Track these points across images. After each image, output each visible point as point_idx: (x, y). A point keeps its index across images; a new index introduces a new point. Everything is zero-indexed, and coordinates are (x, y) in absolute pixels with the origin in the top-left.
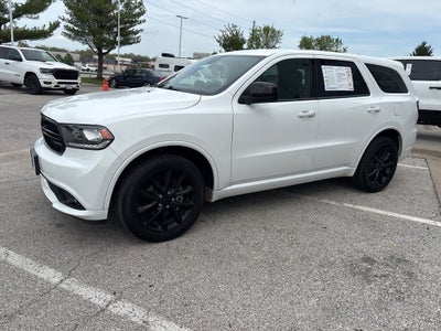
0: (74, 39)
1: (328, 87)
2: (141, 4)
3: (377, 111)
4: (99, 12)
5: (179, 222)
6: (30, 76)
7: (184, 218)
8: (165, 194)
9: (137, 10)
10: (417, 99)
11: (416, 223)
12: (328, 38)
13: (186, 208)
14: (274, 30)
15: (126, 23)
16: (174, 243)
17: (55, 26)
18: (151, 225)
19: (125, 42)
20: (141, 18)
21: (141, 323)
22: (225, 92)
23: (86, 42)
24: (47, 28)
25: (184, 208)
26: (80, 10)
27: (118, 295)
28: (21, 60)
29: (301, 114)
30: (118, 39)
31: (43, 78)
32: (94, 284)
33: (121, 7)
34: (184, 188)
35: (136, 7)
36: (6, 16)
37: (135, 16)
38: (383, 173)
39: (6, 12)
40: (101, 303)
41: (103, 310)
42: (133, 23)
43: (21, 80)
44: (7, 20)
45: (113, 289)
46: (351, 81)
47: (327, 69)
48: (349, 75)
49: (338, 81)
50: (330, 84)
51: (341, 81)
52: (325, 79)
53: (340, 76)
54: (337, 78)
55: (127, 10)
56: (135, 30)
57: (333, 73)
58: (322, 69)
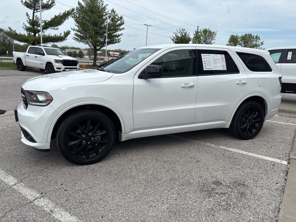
0: (80, 41)
1: (206, 68)
2: (121, 18)
3: (243, 84)
4: (95, 24)
5: (97, 153)
6: (49, 64)
7: (100, 151)
8: (87, 135)
9: (119, 22)
10: (280, 76)
11: (266, 161)
12: (250, 35)
13: (103, 145)
14: (210, 32)
15: (112, 30)
16: (93, 166)
17: (67, 34)
18: (78, 154)
19: (111, 42)
20: (122, 27)
21: (49, 211)
22: (129, 72)
23: (87, 43)
24: (63, 35)
25: (101, 144)
26: (84, 24)
27: (43, 195)
28: (44, 55)
29: (183, 85)
30: (107, 40)
31: (56, 65)
32: (32, 188)
33: (109, 21)
34: (101, 131)
35: (118, 20)
36: (39, 28)
37: (117, 26)
38: (253, 126)
39: (39, 26)
40: (31, 198)
41: (31, 202)
42: (116, 30)
43: (44, 67)
44: (39, 31)
45: (42, 191)
46: (224, 63)
47: (206, 56)
48: (223, 60)
49: (214, 64)
50: (208, 66)
51: (216, 64)
52: (203, 63)
53: (215, 60)
54: (213, 62)
55: (112, 22)
56: (117, 34)
57: (210, 58)
58: (202, 56)
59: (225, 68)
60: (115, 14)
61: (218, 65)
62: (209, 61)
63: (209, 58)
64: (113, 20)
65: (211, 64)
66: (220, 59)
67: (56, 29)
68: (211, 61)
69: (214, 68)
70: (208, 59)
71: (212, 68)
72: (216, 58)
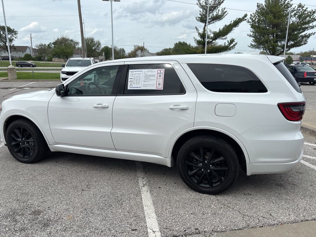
1: (131, 86)
24: (227, 44)
46: (161, 81)
47: (135, 73)
48: (160, 76)
49: (144, 81)
50: (134, 84)
51: (148, 81)
52: (129, 80)
53: (147, 77)
54: (143, 79)
55: (299, 20)
56: (308, 34)
57: (141, 75)
58: (130, 72)
59: (161, 87)
60: (304, 9)
61: (150, 83)
62: (137, 79)
63: (139, 74)
64: (299, 17)
65: (139, 82)
66: (156, 75)
67: (225, 39)
68: (141, 78)
69: (144, 86)
70: (137, 75)
71: (140, 86)
72: (150, 73)
